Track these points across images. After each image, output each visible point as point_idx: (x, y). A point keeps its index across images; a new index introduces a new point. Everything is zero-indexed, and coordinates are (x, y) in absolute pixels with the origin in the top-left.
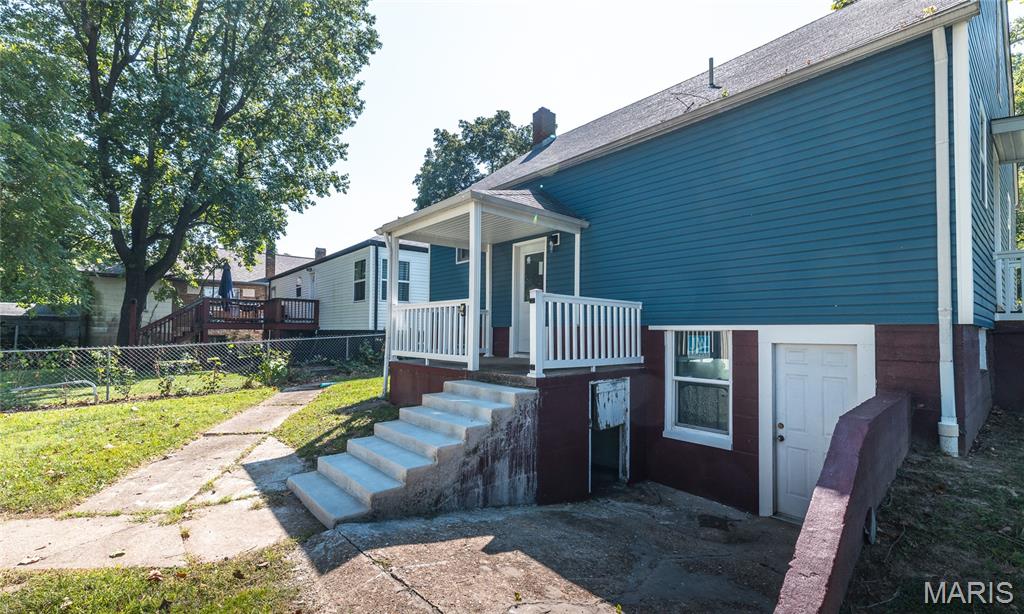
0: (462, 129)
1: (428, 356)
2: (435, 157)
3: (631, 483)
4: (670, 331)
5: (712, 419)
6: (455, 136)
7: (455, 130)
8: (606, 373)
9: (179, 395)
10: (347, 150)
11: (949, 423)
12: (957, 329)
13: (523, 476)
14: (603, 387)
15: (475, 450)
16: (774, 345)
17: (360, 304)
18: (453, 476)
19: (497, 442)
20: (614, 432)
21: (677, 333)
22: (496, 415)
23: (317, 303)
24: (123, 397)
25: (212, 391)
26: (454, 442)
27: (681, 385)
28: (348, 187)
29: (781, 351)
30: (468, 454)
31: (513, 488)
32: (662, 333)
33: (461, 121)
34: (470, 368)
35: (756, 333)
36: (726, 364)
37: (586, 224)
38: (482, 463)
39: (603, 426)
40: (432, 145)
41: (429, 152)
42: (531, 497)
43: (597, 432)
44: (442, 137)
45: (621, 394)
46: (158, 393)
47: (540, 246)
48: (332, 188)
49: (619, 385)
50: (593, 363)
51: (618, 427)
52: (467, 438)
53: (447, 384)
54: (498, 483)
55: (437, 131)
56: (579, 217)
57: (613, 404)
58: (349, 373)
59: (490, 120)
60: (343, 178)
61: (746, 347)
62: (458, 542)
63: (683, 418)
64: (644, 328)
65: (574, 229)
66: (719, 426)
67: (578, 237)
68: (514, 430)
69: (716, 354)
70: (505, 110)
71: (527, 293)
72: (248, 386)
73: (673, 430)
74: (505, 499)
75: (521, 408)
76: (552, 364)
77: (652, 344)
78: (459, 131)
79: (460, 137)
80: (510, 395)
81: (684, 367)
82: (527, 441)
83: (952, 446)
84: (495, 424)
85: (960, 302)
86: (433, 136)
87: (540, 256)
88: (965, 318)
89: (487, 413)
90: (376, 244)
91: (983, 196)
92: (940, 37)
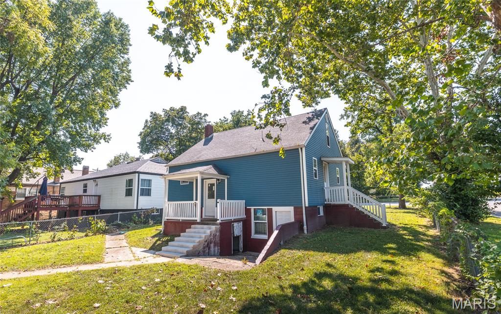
0: (164, 113)
1: (181, 218)
2: (149, 124)
3: (243, 251)
4: (252, 208)
5: (263, 232)
8: (236, 221)
9: (59, 240)
10: (108, 121)
11: (305, 227)
12: (305, 207)
13: (217, 248)
14: (235, 224)
15: (207, 241)
16: (276, 212)
17: (129, 198)
18: (202, 247)
19: (211, 239)
20: (238, 237)
21: (254, 209)
22: (211, 232)
23: (99, 196)
24: (36, 242)
25: (72, 239)
26: (202, 239)
27: (256, 223)
28: (110, 140)
29: (277, 212)
30: (205, 242)
31: (214, 251)
32: (250, 209)
33: (164, 109)
34: (198, 221)
35: (272, 209)
36: (266, 216)
37: (229, 177)
38: (208, 244)
39: (235, 236)
40: (149, 119)
41: (146, 121)
42: (219, 254)
43: (234, 237)
44: (154, 116)
45: (240, 226)
46: (50, 240)
47: (214, 181)
48: (102, 141)
49: (240, 224)
50: (233, 218)
51: (239, 236)
52: (205, 238)
53: (192, 226)
54: (211, 250)
55: (152, 113)
56: (226, 175)
57: (238, 229)
58: (128, 228)
59: (178, 110)
60: (108, 136)
61: (270, 211)
63: (256, 233)
64: (246, 208)
65: (225, 178)
66: (265, 234)
67: (226, 180)
68: (215, 236)
69: (264, 214)
70: (184, 106)
71: (217, 200)
72: (86, 236)
73: (254, 236)
74: (213, 254)
75: (216, 231)
76: (223, 219)
77: (248, 212)
78: (162, 114)
79: (163, 116)
80: (213, 227)
81: (256, 218)
82: (218, 239)
83: (305, 231)
84: (211, 234)
85: (306, 202)
86: (150, 114)
87: (214, 184)
88: (307, 205)
89: (208, 232)
90: (139, 173)
91: (316, 177)
92: (300, 149)
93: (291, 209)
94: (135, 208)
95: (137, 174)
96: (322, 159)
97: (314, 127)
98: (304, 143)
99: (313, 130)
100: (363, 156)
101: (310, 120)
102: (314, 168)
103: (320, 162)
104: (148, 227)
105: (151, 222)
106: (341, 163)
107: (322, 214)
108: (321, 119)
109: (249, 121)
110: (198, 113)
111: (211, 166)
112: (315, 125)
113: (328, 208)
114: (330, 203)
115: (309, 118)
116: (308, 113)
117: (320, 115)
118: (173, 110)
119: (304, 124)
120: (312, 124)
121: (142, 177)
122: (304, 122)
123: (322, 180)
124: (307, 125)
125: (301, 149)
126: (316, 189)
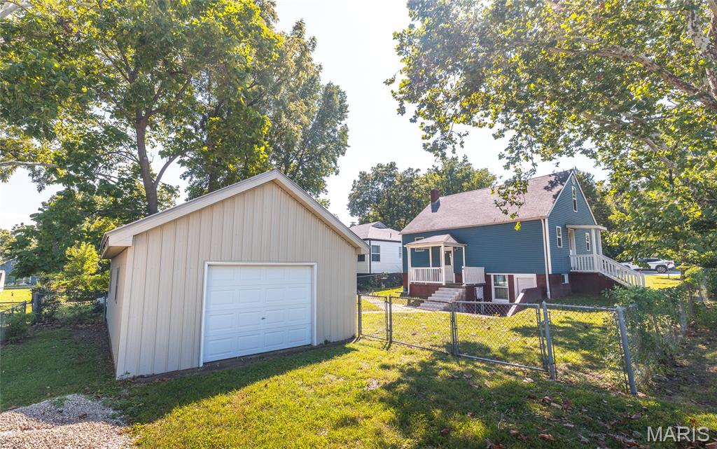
4: (492, 275)
5: (504, 297)
6: (369, 175)
7: (369, 171)
8: (477, 285)
11: (549, 293)
12: (549, 275)
13: (464, 307)
14: (477, 289)
16: (517, 278)
19: (460, 299)
21: (494, 275)
22: (459, 294)
26: (453, 299)
27: (496, 288)
29: (519, 279)
31: (462, 310)
32: (490, 275)
33: (371, 167)
34: (443, 284)
35: (513, 276)
36: (507, 282)
37: (467, 245)
39: (478, 298)
40: (358, 179)
41: (355, 181)
43: (477, 300)
44: (363, 176)
45: (481, 291)
49: (481, 288)
50: (475, 283)
51: (481, 299)
52: (455, 298)
53: (439, 288)
54: (460, 308)
55: (361, 173)
56: (463, 243)
57: (479, 293)
59: (387, 167)
61: (511, 278)
62: (467, 314)
63: (497, 297)
64: (485, 274)
65: (463, 247)
66: (506, 298)
68: (462, 297)
69: (504, 280)
70: (393, 161)
71: (446, 263)
73: (495, 300)
75: (463, 293)
76: (467, 283)
77: (488, 278)
80: (460, 290)
81: (496, 284)
82: (464, 300)
83: (549, 297)
84: (459, 296)
85: (549, 269)
86: (359, 174)
87: (450, 252)
88: (550, 273)
89: (457, 293)
90: (370, 240)
91: (560, 245)
92: (542, 221)
93: (534, 276)
94: (369, 273)
95: (368, 241)
96: (567, 226)
97: (557, 195)
98: (547, 214)
99: (556, 198)
100: (627, 214)
101: (553, 184)
102: (558, 237)
103: (565, 229)
104: (381, 290)
105: (383, 286)
106: (589, 230)
107: (567, 281)
108: (565, 184)
109: (465, 169)
110: (410, 169)
111: (448, 235)
112: (559, 192)
113: (575, 276)
114: (576, 271)
115: (551, 182)
116: (550, 176)
117: (564, 179)
118: (381, 167)
119: (546, 191)
120: (555, 190)
121: (373, 243)
122: (546, 188)
123: (568, 247)
124: (550, 192)
125: (544, 220)
126: (561, 258)
